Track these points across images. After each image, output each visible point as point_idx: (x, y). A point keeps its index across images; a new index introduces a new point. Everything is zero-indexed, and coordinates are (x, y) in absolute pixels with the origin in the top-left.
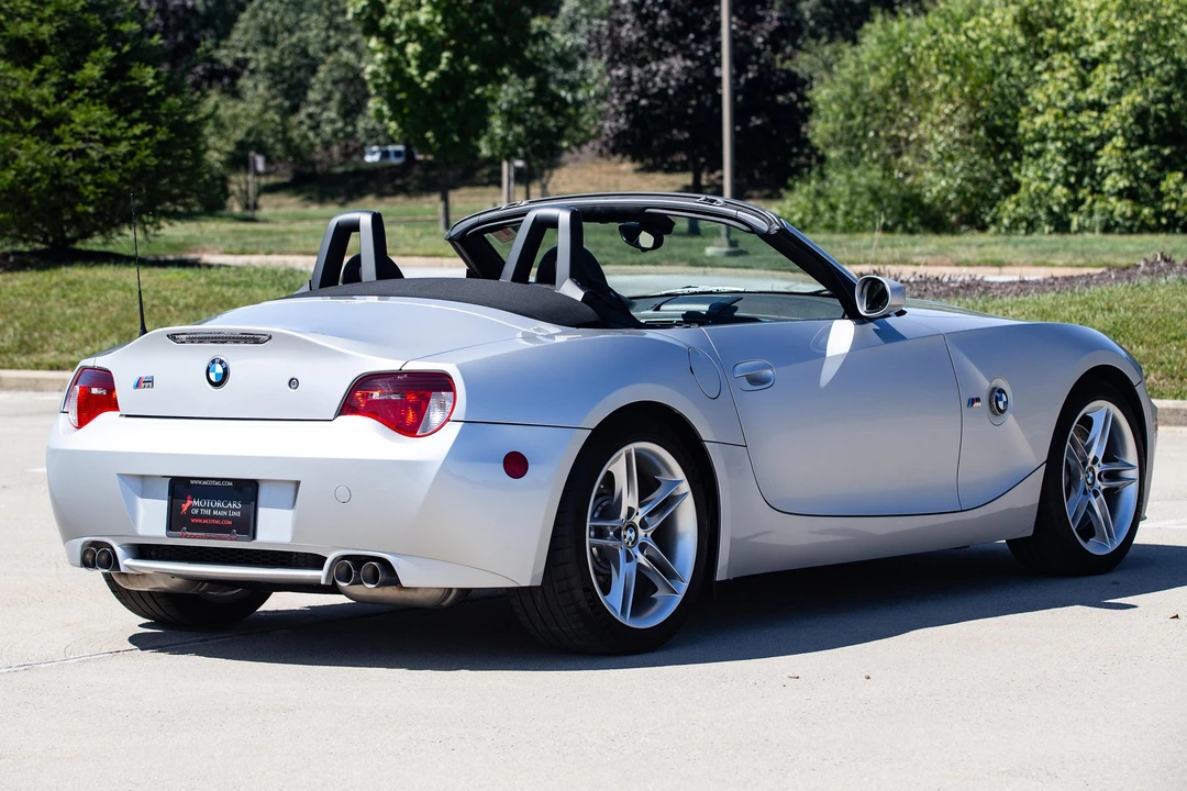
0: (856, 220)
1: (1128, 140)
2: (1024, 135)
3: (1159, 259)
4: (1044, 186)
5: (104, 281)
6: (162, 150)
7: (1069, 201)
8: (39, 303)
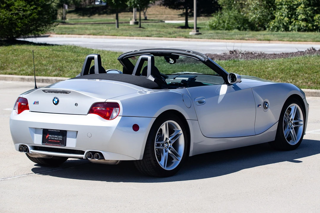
0: (230, 26)
1: (305, 5)
2: (277, 3)
3: (312, 49)
4: (282, 18)
5: (24, 49)
6: (39, 13)
7: (289, 22)
8: (6, 55)
